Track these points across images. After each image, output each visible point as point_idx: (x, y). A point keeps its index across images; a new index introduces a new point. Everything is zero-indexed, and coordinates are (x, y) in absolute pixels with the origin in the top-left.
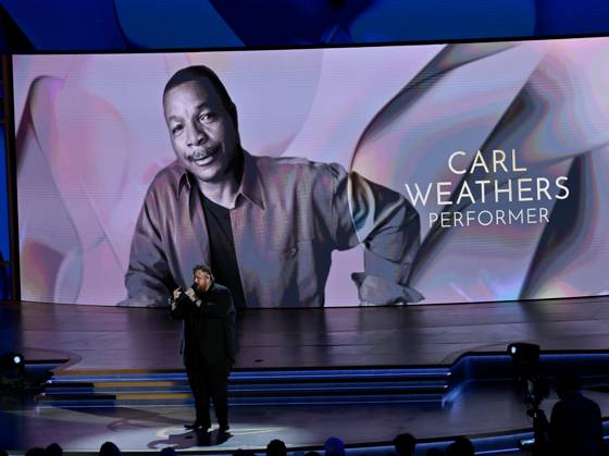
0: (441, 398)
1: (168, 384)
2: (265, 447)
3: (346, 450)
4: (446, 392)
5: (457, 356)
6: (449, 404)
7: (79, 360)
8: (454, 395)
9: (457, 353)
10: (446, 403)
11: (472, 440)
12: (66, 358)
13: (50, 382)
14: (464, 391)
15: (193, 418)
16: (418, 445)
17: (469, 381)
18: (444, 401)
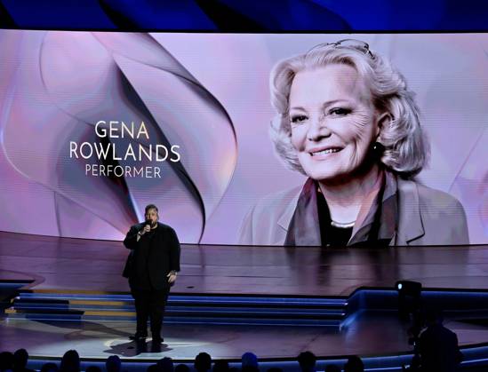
0: (338, 323)
1: (120, 304)
2: (194, 359)
3: (259, 363)
4: (343, 318)
5: (354, 289)
6: (345, 329)
7: (43, 281)
8: (350, 322)
9: (353, 287)
10: (343, 328)
11: (362, 359)
12: (32, 279)
13: (18, 298)
14: (358, 319)
15: (134, 331)
16: (317, 361)
17: (362, 310)
18: (341, 326)
